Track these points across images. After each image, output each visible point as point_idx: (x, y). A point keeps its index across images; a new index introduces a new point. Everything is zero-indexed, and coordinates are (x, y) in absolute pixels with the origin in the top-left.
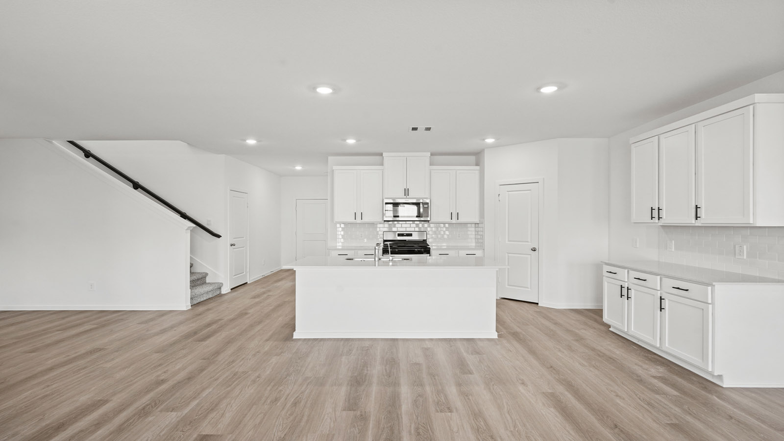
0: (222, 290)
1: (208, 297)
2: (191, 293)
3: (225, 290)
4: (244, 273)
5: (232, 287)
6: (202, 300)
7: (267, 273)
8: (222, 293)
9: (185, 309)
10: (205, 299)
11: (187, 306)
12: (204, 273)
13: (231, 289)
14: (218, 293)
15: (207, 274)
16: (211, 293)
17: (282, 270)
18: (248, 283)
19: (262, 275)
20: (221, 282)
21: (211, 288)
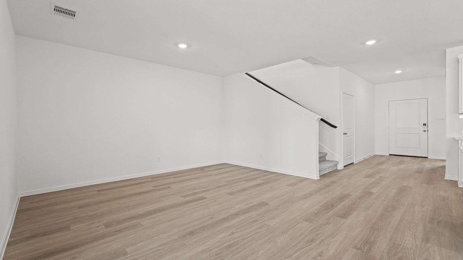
0: (338, 166)
1: (329, 171)
2: (320, 166)
3: (340, 167)
4: (352, 155)
5: (344, 166)
6: (326, 173)
7: (366, 156)
8: (338, 169)
9: (316, 179)
10: (327, 172)
11: (317, 177)
12: (325, 153)
13: (344, 167)
14: (335, 168)
15: (327, 154)
16: (331, 168)
17: (376, 155)
18: (354, 163)
19: (363, 158)
20: (337, 161)
21: (331, 164)
